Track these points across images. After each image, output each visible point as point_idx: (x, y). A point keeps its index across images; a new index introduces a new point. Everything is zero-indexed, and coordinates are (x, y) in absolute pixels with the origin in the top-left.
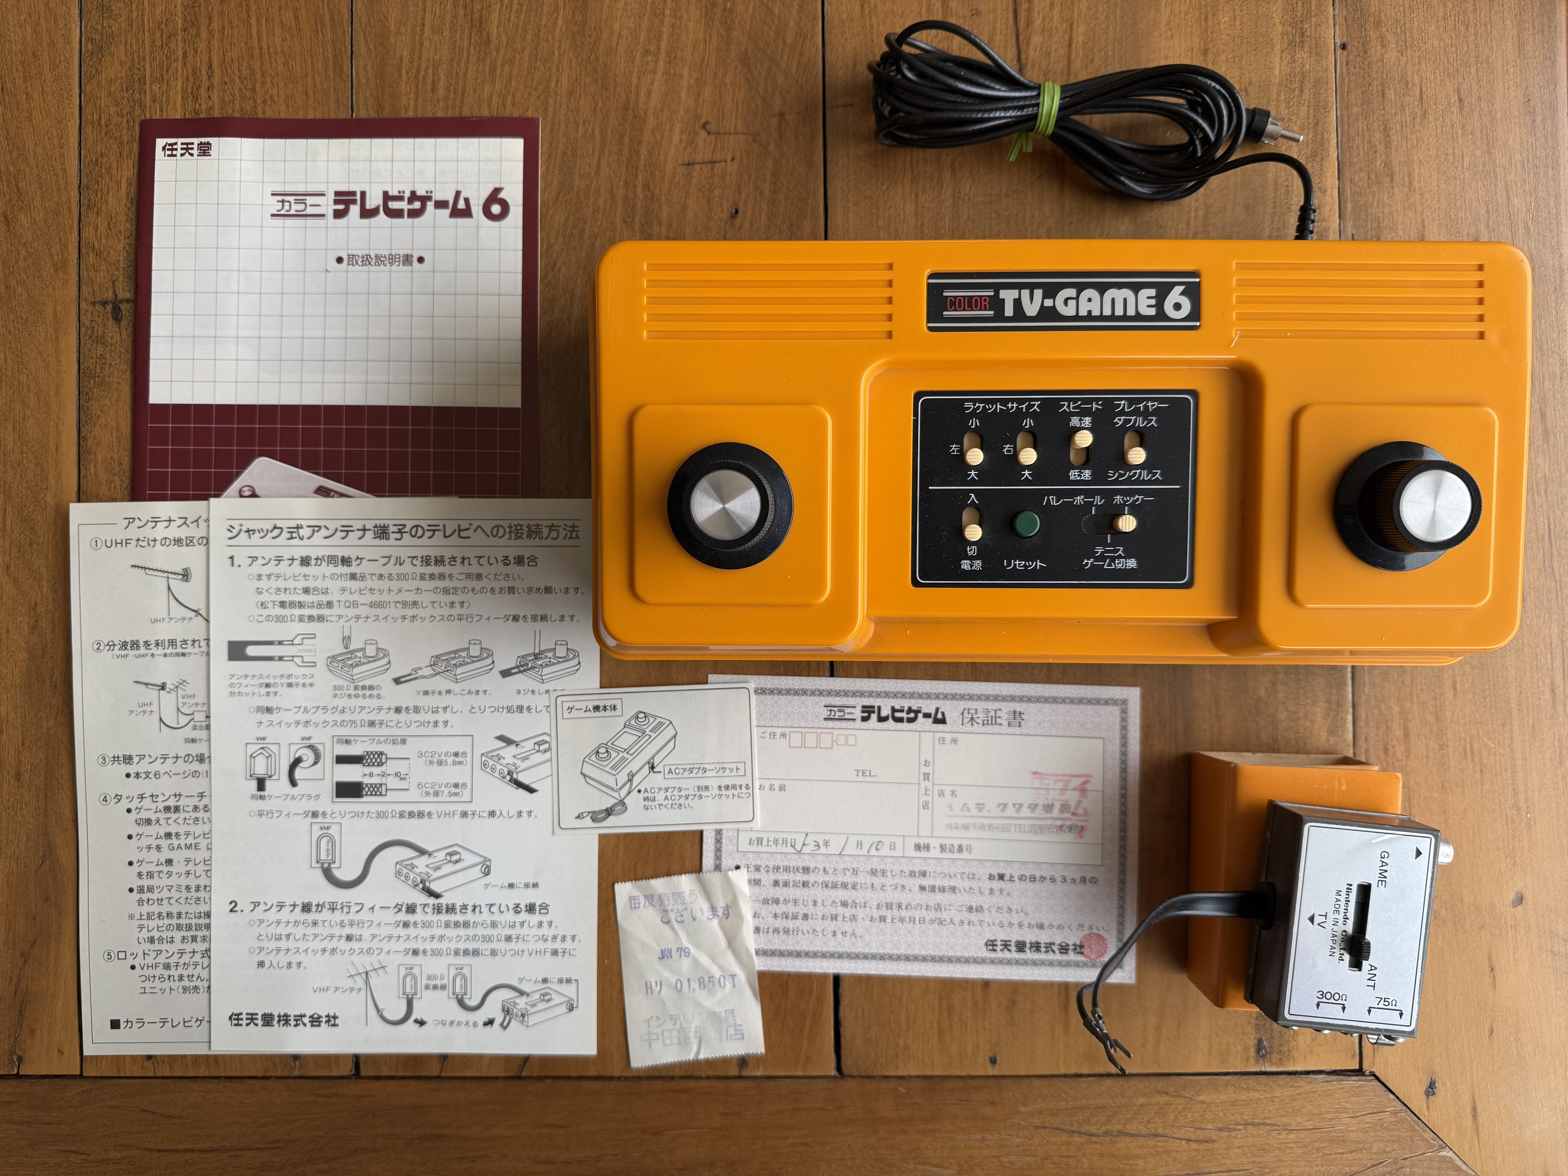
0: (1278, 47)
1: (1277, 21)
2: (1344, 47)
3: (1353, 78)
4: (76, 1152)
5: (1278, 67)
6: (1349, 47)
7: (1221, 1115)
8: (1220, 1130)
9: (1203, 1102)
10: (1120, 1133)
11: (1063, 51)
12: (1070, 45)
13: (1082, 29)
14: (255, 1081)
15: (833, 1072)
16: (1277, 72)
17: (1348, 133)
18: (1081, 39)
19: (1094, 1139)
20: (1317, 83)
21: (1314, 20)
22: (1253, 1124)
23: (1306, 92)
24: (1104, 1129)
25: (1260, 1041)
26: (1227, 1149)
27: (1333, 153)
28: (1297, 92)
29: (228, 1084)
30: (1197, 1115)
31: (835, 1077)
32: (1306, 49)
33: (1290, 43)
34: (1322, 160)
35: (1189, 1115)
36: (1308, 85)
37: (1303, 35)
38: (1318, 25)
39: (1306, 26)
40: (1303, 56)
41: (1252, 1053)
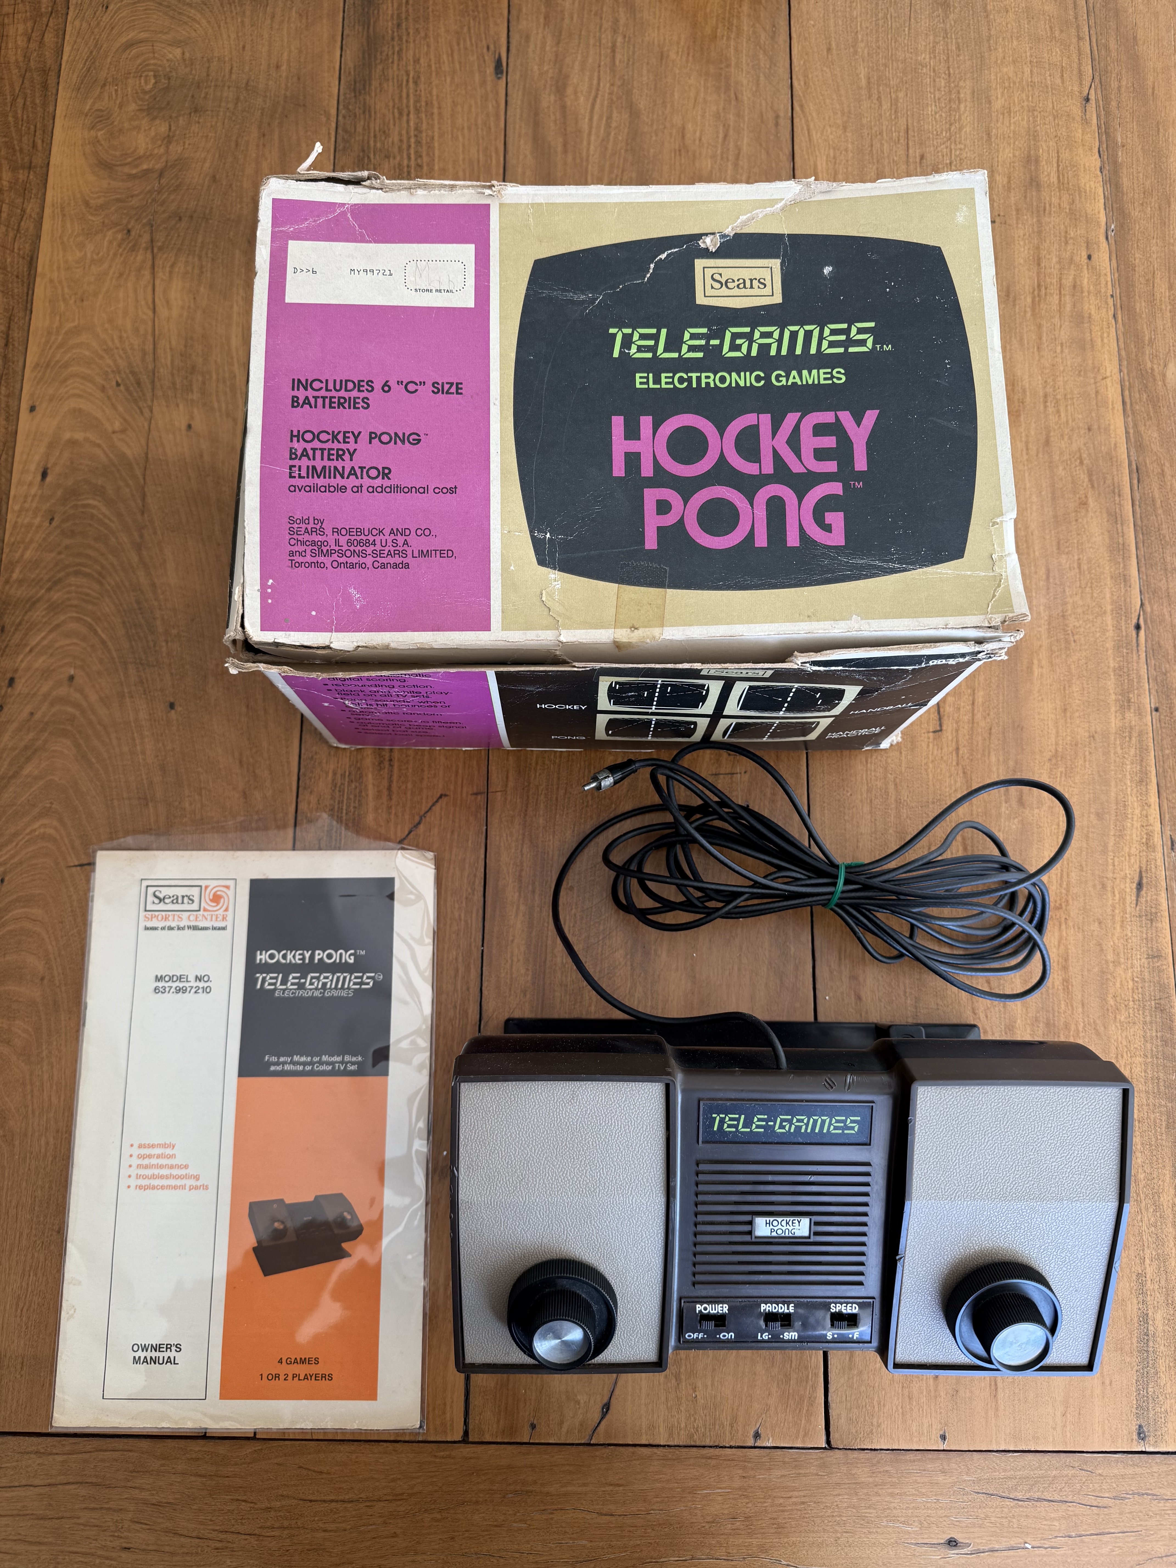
0: (1113, 709)
1: (1112, 692)
2: (1157, 710)
3: (1164, 731)
4: (245, 1501)
5: (1114, 722)
6: (1160, 710)
7: (1115, 1485)
8: (1115, 1498)
9: (1100, 1475)
10: (1039, 1500)
11: (969, 708)
12: (973, 704)
13: (981, 693)
14: (388, 1444)
15: (824, 1445)
16: (1113, 725)
17: (1163, 767)
18: (980, 700)
19: (1020, 1503)
20: (1140, 734)
21: (1136, 692)
22: (1139, 1494)
23: (1134, 739)
24: (1028, 1496)
25: (1140, 1426)
26: (1120, 1514)
27: (1154, 780)
28: (1127, 739)
29: (367, 1446)
30: (1096, 1486)
31: (825, 1448)
32: (1132, 711)
33: (1121, 707)
34: (1147, 784)
35: (1091, 1486)
36: (1135, 734)
37: (1129, 701)
38: (1139, 695)
39: (1131, 696)
40: (1130, 715)
41: (1135, 1437)
